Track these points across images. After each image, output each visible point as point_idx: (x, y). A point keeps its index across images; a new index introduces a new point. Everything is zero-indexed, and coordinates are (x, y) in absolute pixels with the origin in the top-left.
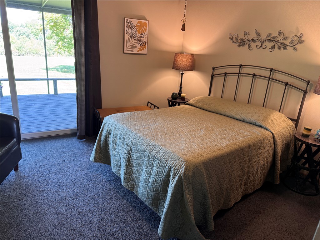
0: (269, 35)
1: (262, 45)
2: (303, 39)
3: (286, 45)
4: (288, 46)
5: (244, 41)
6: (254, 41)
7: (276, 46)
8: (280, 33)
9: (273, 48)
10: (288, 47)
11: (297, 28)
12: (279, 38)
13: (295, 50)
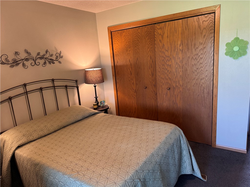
0: (38, 54)
1: (35, 63)
2: (61, 55)
3: (53, 60)
4: (55, 60)
5: (17, 61)
6: (27, 60)
7: (47, 62)
8: (47, 52)
9: (45, 63)
10: (55, 62)
11: (55, 48)
12: (47, 56)
13: (60, 62)
